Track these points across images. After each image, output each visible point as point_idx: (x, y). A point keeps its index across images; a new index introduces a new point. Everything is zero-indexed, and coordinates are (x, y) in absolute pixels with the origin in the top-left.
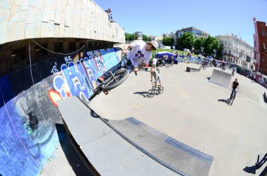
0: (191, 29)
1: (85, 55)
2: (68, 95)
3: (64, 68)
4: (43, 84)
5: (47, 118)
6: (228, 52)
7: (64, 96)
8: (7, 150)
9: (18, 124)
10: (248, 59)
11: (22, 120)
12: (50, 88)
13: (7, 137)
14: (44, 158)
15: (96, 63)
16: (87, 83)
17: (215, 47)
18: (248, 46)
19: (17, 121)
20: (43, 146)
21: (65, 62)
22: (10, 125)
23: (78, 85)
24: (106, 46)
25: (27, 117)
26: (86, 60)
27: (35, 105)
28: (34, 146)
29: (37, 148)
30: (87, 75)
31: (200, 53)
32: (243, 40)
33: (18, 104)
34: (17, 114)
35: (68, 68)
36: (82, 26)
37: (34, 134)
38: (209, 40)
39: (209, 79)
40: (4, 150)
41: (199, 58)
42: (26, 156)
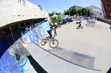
0: (75, 6)
1: (34, 26)
2: (30, 43)
3: (26, 33)
4: (19, 41)
5: (23, 55)
6: (92, 13)
7: (28, 44)
8: (9, 71)
9: (12, 59)
10: (101, 14)
11: (13, 57)
12: (22, 42)
13: (8, 65)
14: (25, 71)
15: (39, 28)
16: (37, 37)
17: (86, 12)
18: (99, 9)
19: (11, 58)
20: (24, 66)
21: (26, 30)
22: (9, 60)
23: (33, 38)
24: (42, 20)
25: (15, 55)
26: (35, 27)
27: (17, 50)
28: (20, 67)
29: (21, 68)
30: (36, 34)
31: (81, 15)
32: (97, 7)
33: (10, 51)
34: (10, 56)
35: (28, 32)
36: (30, 14)
37: (19, 62)
38: (83, 9)
39: (86, 25)
40: (8, 71)
41: (81, 17)
42: (17, 72)
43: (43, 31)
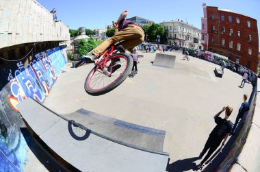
0: (134, 18)
1: (35, 58)
2: (24, 98)
3: (18, 73)
5: (13, 125)
6: (173, 36)
7: (21, 100)
10: (196, 41)
12: (9, 96)
15: (44, 64)
16: (38, 84)
17: (159, 33)
18: (195, 29)
20: (17, 152)
21: (17, 68)
23: (31, 88)
24: (52, 46)
26: (35, 62)
28: (10, 154)
29: (12, 155)
30: (38, 77)
32: (190, 24)
35: (21, 74)
37: (7, 141)
38: (153, 27)
39: (152, 62)
42: (8, 164)
43: (52, 72)
